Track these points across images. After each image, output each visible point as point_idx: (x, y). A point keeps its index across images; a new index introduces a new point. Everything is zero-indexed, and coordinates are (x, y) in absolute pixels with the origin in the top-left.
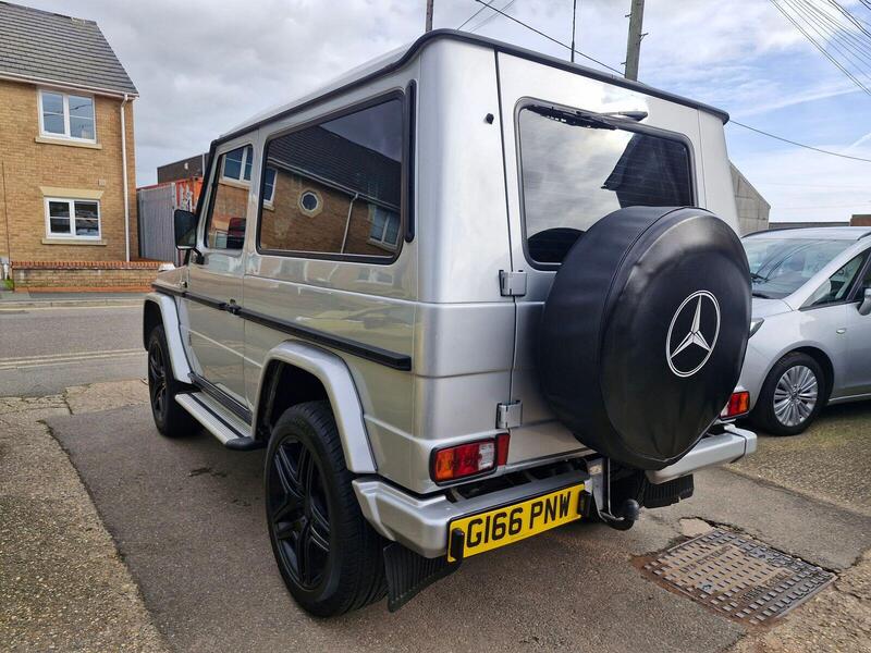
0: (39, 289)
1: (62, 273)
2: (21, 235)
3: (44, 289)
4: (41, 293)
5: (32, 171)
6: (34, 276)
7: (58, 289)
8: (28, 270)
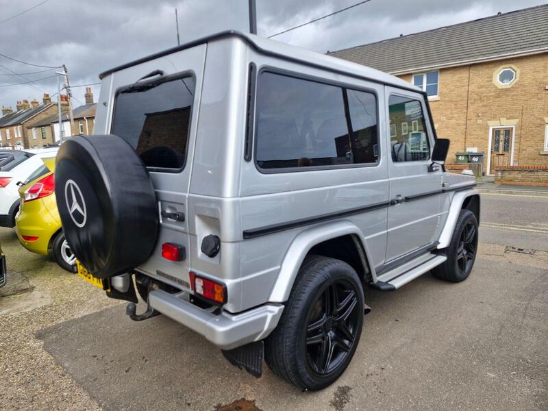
0: (508, 183)
1: (525, 174)
2: (528, 149)
3: (512, 183)
4: (510, 185)
5: (541, 108)
6: (507, 175)
7: (521, 183)
8: (503, 171)
